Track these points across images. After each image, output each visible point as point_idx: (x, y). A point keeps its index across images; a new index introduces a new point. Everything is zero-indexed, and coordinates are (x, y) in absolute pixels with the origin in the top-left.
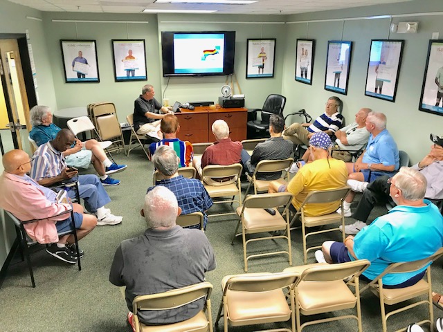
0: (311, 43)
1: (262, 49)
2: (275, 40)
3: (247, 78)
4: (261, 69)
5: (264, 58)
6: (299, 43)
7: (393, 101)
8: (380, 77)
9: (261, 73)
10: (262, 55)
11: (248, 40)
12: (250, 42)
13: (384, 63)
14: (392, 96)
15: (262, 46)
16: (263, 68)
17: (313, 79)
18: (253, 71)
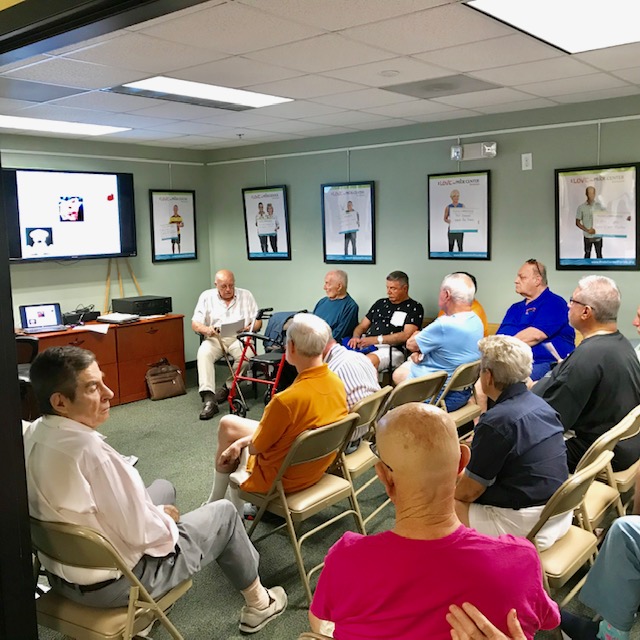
0: (280, 193)
1: (176, 208)
2: (193, 192)
3: (154, 261)
4: (176, 245)
5: (179, 224)
6: (248, 195)
7: (488, 258)
8: (456, 227)
9: (176, 252)
10: (176, 219)
11: (151, 192)
12: (156, 196)
13: (460, 206)
14: (486, 251)
15: (175, 203)
16: (179, 242)
17: (293, 250)
18: (163, 248)
